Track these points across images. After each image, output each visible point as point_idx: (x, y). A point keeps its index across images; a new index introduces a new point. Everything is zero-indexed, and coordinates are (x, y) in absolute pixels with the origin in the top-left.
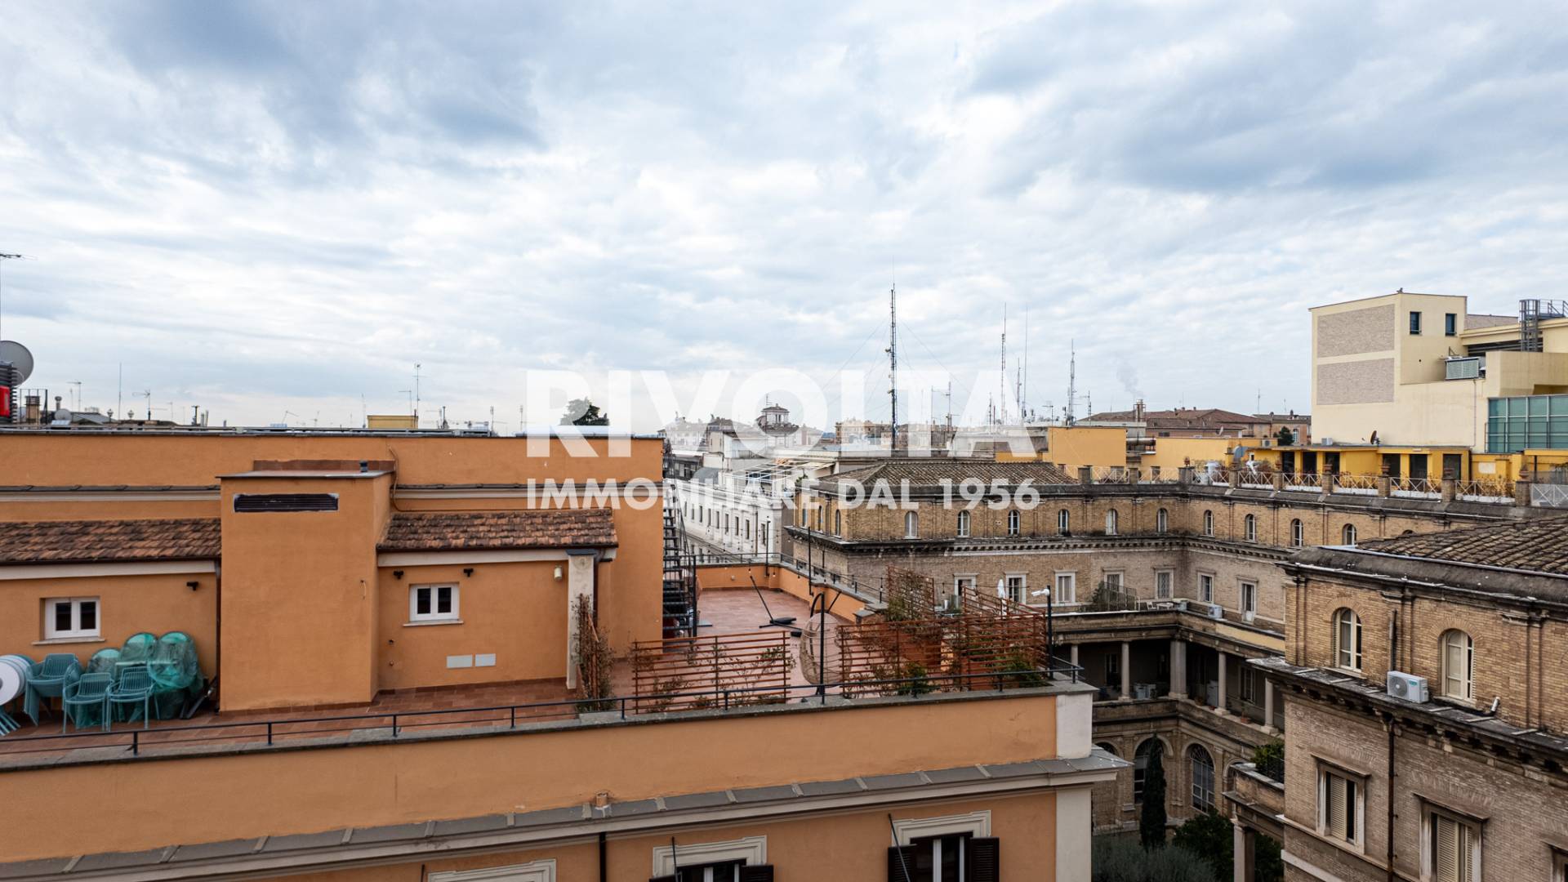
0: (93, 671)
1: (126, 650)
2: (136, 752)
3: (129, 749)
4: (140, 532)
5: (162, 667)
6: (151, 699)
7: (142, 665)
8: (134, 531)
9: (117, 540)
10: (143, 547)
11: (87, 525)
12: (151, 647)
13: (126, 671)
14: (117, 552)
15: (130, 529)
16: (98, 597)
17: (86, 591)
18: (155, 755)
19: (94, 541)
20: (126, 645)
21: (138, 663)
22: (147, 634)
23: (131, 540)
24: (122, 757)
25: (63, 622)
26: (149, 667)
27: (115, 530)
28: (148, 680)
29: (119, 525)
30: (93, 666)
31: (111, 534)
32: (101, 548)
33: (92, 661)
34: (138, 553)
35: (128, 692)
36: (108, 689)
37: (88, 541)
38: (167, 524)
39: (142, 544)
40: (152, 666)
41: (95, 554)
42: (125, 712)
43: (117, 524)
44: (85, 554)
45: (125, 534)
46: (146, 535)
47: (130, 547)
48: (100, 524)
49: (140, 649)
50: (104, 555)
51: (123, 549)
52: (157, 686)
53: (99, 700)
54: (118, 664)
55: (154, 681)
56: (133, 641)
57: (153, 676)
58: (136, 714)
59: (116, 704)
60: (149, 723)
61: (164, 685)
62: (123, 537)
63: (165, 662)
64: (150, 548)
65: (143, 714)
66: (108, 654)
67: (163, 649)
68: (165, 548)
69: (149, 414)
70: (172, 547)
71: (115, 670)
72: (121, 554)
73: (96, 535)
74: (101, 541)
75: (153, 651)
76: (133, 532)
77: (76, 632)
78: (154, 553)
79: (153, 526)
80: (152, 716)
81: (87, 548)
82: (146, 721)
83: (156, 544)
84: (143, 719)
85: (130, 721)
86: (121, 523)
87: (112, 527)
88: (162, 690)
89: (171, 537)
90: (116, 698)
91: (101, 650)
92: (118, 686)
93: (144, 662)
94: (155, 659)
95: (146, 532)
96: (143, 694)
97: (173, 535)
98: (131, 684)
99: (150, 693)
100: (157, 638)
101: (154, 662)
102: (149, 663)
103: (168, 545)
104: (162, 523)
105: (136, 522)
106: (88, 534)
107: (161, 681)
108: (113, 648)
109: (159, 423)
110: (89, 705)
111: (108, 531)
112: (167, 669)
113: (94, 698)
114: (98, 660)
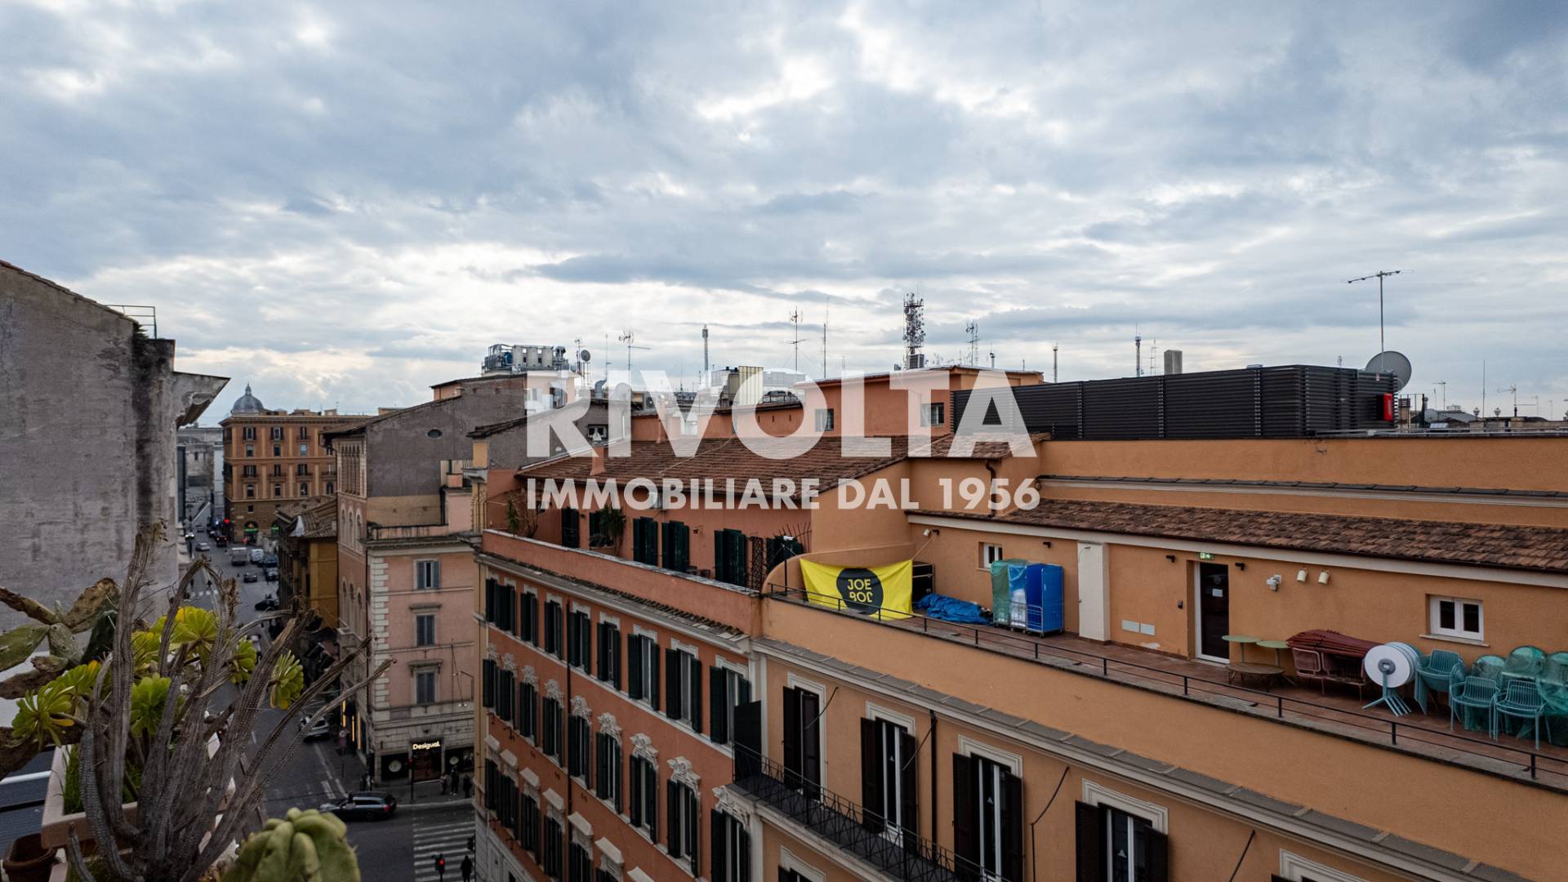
0: (1477, 674)
1: (1510, 659)
2: (1533, 775)
3: (1525, 770)
4: (1522, 539)
5: (1554, 688)
6: (1542, 719)
7: (1530, 680)
8: (1518, 537)
9: (1499, 545)
10: (1528, 556)
11: (1468, 527)
12: (1539, 664)
13: (1512, 683)
14: (1500, 557)
15: (1512, 535)
16: (1481, 601)
17: (1471, 594)
18: (1556, 786)
19: (1476, 544)
20: (1511, 654)
21: (1526, 677)
22: (1534, 648)
23: (1514, 546)
24: (1519, 776)
25: (1448, 621)
26: (1538, 685)
27: (1496, 535)
28: (1537, 699)
29: (1500, 530)
30: (1475, 670)
31: (1492, 539)
32: (1483, 552)
33: (1476, 664)
34: (1523, 561)
35: (1515, 706)
36: (1495, 697)
37: (1470, 544)
38: (1555, 532)
39: (1527, 552)
40: (1542, 684)
41: (1478, 558)
42: (1513, 726)
43: (1498, 528)
44: (1466, 557)
45: (1507, 539)
46: (1531, 543)
47: (1514, 554)
48: (1481, 527)
49: (1527, 663)
50: (1487, 559)
51: (1506, 555)
52: (1547, 707)
53: (1485, 706)
54: (1503, 673)
55: (1545, 701)
56: (1518, 652)
57: (1543, 694)
58: (1525, 731)
59: (1503, 714)
60: (1540, 745)
61: (1557, 708)
62: (1505, 543)
63: (1557, 683)
64: (1536, 557)
65: (1533, 733)
66: (1492, 661)
67: (1554, 669)
68: (1553, 559)
69: (1516, 410)
70: (1561, 559)
71: (1501, 679)
72: (1503, 560)
73: (1478, 538)
74: (1483, 544)
75: (1543, 667)
76: (1515, 538)
77: (1459, 632)
78: (1541, 563)
79: (1538, 533)
80: (1543, 738)
81: (1468, 551)
82: (1537, 742)
83: (1543, 553)
84: (1533, 737)
85: (1518, 736)
86: (1503, 528)
87: (1493, 531)
88: (1553, 713)
89: (1559, 548)
90: (1503, 708)
91: (1487, 655)
92: (1504, 697)
93: (1532, 678)
94: (1545, 677)
95: (1529, 540)
96: (1535, 712)
97: (1561, 545)
98: (1517, 697)
99: (1540, 713)
100: (1546, 655)
101: (1544, 681)
102: (1538, 680)
103: (1556, 556)
104: (1548, 531)
105: (1518, 527)
106: (1469, 536)
107: (1553, 703)
108: (1497, 656)
109: (1526, 420)
110: (1475, 709)
111: (1490, 535)
112: (1560, 691)
113: (1481, 703)
114: (1482, 665)
